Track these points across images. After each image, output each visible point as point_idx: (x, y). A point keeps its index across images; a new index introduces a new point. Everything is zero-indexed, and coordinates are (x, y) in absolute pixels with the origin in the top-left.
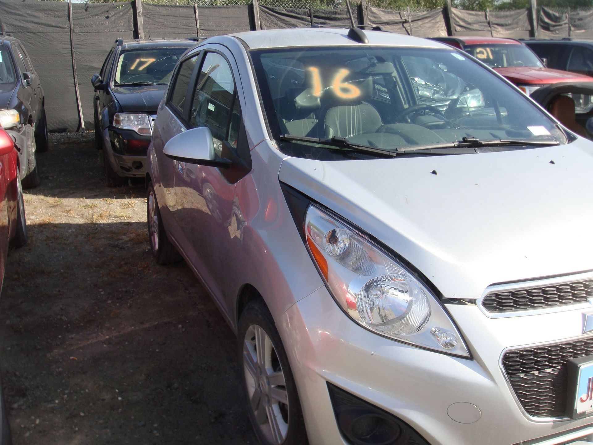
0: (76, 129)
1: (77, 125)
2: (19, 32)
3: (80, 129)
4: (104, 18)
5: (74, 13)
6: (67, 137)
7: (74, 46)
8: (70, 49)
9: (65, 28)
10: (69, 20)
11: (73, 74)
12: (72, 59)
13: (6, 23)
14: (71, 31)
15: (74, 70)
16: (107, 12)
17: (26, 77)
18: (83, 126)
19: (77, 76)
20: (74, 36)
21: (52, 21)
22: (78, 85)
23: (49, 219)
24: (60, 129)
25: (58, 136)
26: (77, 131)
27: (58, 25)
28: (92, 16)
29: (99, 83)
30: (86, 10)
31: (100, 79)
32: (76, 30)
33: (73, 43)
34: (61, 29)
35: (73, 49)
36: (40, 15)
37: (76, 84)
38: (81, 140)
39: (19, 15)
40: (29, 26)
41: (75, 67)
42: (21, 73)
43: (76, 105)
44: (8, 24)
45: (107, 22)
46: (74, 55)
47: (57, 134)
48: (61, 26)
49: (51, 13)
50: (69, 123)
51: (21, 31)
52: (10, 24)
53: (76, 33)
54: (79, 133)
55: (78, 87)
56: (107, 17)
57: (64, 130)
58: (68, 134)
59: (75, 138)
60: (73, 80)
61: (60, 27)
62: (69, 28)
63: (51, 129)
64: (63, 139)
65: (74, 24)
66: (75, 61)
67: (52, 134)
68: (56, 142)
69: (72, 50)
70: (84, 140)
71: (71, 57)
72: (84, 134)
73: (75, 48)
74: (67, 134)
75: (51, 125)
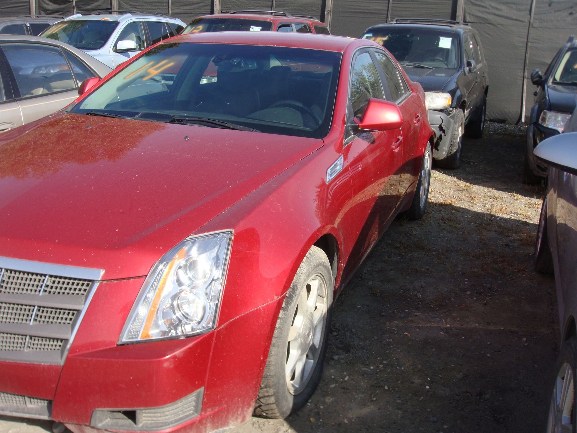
0: (515, 122)
1: (517, 119)
2: (480, 23)
3: (520, 122)
4: (566, 13)
5: (536, 7)
6: (505, 129)
7: (530, 40)
8: (526, 43)
9: (524, 22)
10: (530, 14)
11: (523, 68)
12: (526, 53)
13: (469, 14)
14: (530, 25)
15: (526, 64)
16: (572, 8)
17: (469, 64)
18: (523, 120)
19: (528, 70)
20: (532, 31)
21: (513, 14)
22: (526, 79)
23: (452, 201)
24: (499, 120)
25: (497, 126)
26: (517, 124)
27: (519, 18)
28: (554, 11)
29: (538, 79)
30: (550, 5)
31: (539, 75)
32: (535, 25)
33: (530, 36)
34: (520, 23)
35: (529, 42)
36: (503, 7)
37: (525, 78)
38: (518, 133)
39: (483, 7)
40: (490, 17)
41: (527, 61)
42: (465, 60)
43: (520, 98)
44: (471, 15)
45: (569, 19)
46: (529, 50)
47: (496, 124)
48: (521, 19)
49: (514, 6)
50: (510, 116)
51: (482, 22)
52: (473, 15)
53: (535, 28)
54: (518, 126)
55: (526, 81)
56: (571, 14)
57: (503, 121)
58: (507, 125)
59: (512, 131)
60: (522, 73)
61: (520, 21)
62: (529, 22)
63: (492, 118)
64: (501, 130)
65: (534, 19)
66: (528, 56)
67: (491, 122)
68: (492, 131)
69: (527, 44)
70: (520, 133)
71: (525, 51)
72: (522, 128)
73: (531, 42)
74: (505, 125)
75: (492, 114)
